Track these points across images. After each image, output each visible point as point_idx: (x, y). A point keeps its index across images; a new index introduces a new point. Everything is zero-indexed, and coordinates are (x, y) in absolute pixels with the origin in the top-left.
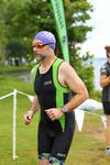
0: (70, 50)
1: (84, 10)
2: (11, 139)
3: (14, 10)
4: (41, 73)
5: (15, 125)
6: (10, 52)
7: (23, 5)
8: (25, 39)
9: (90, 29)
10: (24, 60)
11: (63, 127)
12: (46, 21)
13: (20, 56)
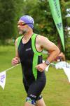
0: (64, 31)
3: (31, 7)
4: (23, 43)
7: (35, 4)
11: (36, 78)
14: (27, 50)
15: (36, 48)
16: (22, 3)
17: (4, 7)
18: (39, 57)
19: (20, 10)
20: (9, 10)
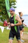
1: (14, 2)
9: (16, 7)
12: (4, 5)
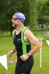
2: (39, 59)
5: (41, 52)
6: (39, 22)
8: (45, 16)
10: (45, 25)
13: (43, 24)
14: (18, 40)
15: (23, 39)
16: (35, 1)
17: (22, 4)
18: (27, 45)
19: (33, 6)
20: (26, 6)
